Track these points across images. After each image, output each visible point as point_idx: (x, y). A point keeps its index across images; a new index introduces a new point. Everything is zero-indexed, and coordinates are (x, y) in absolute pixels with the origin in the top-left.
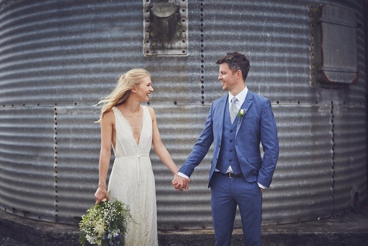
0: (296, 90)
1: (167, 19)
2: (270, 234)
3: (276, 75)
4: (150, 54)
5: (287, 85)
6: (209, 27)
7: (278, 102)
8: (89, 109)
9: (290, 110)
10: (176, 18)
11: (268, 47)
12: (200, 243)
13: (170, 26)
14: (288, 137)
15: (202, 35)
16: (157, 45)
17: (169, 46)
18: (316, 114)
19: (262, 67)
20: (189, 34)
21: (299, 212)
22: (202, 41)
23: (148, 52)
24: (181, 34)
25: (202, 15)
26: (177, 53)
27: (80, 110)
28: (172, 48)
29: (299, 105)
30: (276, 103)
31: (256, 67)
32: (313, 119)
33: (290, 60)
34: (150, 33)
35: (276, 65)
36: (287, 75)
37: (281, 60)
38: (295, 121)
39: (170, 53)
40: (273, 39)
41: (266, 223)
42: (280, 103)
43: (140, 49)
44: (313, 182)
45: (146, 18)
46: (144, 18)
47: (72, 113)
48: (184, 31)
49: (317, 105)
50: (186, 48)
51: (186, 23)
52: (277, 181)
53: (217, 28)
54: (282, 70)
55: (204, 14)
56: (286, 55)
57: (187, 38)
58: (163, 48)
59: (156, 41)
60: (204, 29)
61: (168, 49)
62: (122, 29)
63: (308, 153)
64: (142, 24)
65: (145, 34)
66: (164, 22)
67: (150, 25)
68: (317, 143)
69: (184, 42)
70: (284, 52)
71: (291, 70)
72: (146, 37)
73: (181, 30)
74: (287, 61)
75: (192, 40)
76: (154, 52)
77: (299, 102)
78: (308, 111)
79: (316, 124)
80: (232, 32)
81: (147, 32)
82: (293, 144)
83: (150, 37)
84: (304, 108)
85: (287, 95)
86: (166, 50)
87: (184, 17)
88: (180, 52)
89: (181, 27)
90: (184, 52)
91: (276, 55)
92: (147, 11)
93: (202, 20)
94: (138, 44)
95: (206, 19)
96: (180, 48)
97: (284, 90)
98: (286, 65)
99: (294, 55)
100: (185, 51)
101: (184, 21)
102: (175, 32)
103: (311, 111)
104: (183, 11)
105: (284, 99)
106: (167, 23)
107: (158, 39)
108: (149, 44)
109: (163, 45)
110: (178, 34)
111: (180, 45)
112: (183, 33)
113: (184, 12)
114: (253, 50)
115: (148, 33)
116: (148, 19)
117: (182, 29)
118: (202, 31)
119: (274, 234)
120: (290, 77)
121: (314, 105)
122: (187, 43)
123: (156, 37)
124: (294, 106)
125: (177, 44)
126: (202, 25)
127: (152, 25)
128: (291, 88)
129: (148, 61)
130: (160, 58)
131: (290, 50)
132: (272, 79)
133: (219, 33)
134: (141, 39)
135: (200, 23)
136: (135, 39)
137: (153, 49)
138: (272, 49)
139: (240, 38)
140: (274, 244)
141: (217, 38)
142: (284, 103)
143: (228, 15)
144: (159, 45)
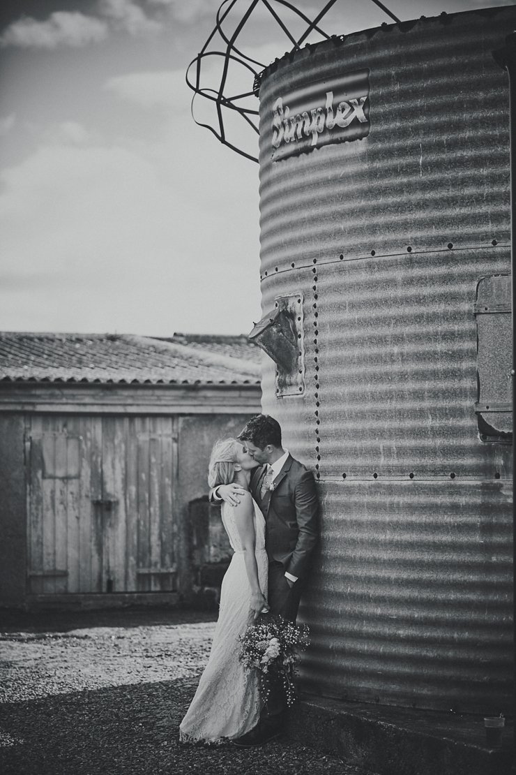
0: (447, 451)
3: (408, 424)
5: (428, 442)
6: (323, 345)
7: (412, 476)
9: (435, 490)
11: (395, 373)
14: (429, 542)
15: (316, 360)
16: (282, 380)
17: (289, 380)
18: (493, 500)
20: (305, 359)
21: (454, 692)
22: (317, 369)
26: (296, 392)
29: (452, 482)
30: (409, 478)
31: (376, 412)
32: (484, 509)
33: (435, 394)
35: (408, 405)
36: (429, 423)
37: (418, 395)
38: (445, 513)
39: (291, 392)
40: (404, 358)
42: (415, 478)
44: (484, 637)
48: (300, 355)
49: (496, 481)
50: (301, 383)
53: (331, 344)
54: (421, 414)
55: (318, 323)
56: (427, 385)
57: (303, 366)
58: (285, 384)
63: (473, 578)
68: (494, 559)
69: (300, 372)
70: (425, 380)
71: (435, 412)
73: (296, 353)
74: (430, 397)
77: (453, 476)
78: (474, 494)
79: (494, 521)
82: (440, 557)
84: (461, 487)
85: (427, 461)
86: (288, 388)
90: (300, 389)
91: (410, 386)
93: (316, 333)
95: (320, 331)
96: (297, 384)
97: (422, 452)
98: (427, 404)
99: (442, 385)
100: (302, 387)
103: (484, 494)
105: (422, 470)
107: (282, 370)
109: (286, 380)
112: (299, 358)
113: (300, 322)
118: (317, 351)
120: (432, 428)
121: (487, 481)
122: (303, 374)
124: (440, 483)
125: (295, 377)
126: (316, 341)
128: (435, 448)
131: (435, 375)
132: (401, 433)
133: (334, 353)
135: (314, 338)
138: (403, 377)
139: (356, 360)
141: (332, 363)
142: (422, 478)
143: (341, 321)
144: (283, 378)
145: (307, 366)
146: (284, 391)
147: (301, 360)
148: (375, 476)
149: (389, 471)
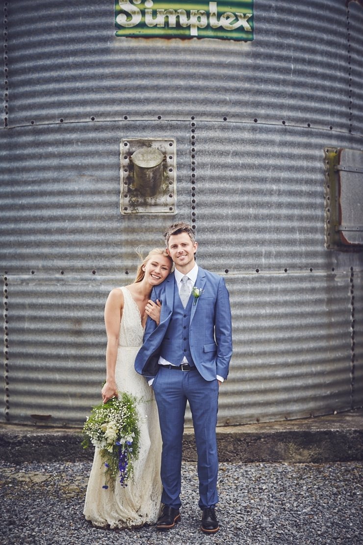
0: (308, 255)
1: (151, 170)
2: (277, 432)
3: (284, 236)
4: (129, 211)
5: (297, 249)
6: (202, 179)
7: (286, 270)
8: (51, 280)
9: (301, 279)
10: (162, 167)
11: (274, 203)
12: (192, 444)
13: (154, 178)
14: (298, 313)
15: (194, 189)
16: (138, 201)
17: (153, 201)
18: (332, 284)
19: (266, 227)
20: (177, 187)
21: (311, 405)
22: (193, 195)
23: (126, 209)
24: (168, 186)
25: (193, 163)
26: (163, 211)
27: (39, 280)
28: (156, 205)
29: (311, 274)
30: (284, 272)
31: (259, 228)
32: (328, 290)
33: (301, 218)
34: (129, 185)
35: (284, 224)
36: (297, 236)
37: (290, 218)
38: (307, 293)
39: (154, 210)
40: (280, 193)
41: (271, 419)
42: (288, 272)
43: (116, 205)
44: (328, 367)
45: (124, 167)
46: (122, 166)
47: (28, 284)
48: (171, 183)
49: (333, 273)
50: (173, 205)
51: (174, 174)
52: (285, 367)
53: (212, 179)
54: (292, 230)
55: (196, 162)
56: (296, 212)
57: (175, 192)
58: (145, 204)
59: (136, 196)
60: (195, 181)
61: (151, 205)
62: (94, 180)
63: (322, 332)
64: (119, 174)
65: (123, 187)
66: (147, 173)
67: (129, 175)
68: (333, 320)
69: (171, 196)
70: (294, 209)
71: (302, 230)
72: (123, 190)
73: (167, 182)
74: (297, 219)
75: (182, 194)
76: (134, 209)
77: (311, 270)
78: (322, 281)
79: (332, 297)
80: (230, 184)
81: (126, 183)
82: (304, 321)
83: (129, 190)
84: (317, 277)
85: (297, 261)
86: (148, 207)
87: (171, 166)
88: (167, 210)
89: (167, 178)
90: (171, 209)
91: (284, 212)
92: (125, 158)
93: (193, 170)
94: (114, 199)
95: (198, 168)
96: (166, 205)
97: (293, 255)
98: (296, 224)
99: (306, 212)
100: (173, 207)
101: (171, 170)
102: (160, 185)
103: (327, 281)
104: (171, 158)
105: (293, 267)
106: (151, 175)
107: (139, 193)
108: (128, 199)
109: (145, 200)
110: (164, 186)
111: (166, 200)
112: (170, 186)
113: (172, 160)
114: (255, 206)
115: (126, 186)
116: (126, 168)
117: (169, 180)
118: (193, 183)
119: (282, 433)
120: (300, 239)
121: (329, 273)
122: (175, 198)
123: (136, 190)
124: (305, 274)
125: (163, 199)
126: (193, 176)
127: (132, 175)
128: (302, 252)
129: (127, 220)
130: (142, 217)
131: (301, 206)
132: (279, 242)
133: (215, 185)
134: (118, 192)
135: (191, 173)
136: (109, 192)
137: (133, 205)
138: (280, 205)
139: (240, 192)
140: (282, 444)
141: (213, 192)
142: (293, 272)
143: (225, 163)
144: (140, 200)
145: (179, 192)
146: (141, 210)
147: (173, 188)
148: (257, 271)
149: (269, 267)
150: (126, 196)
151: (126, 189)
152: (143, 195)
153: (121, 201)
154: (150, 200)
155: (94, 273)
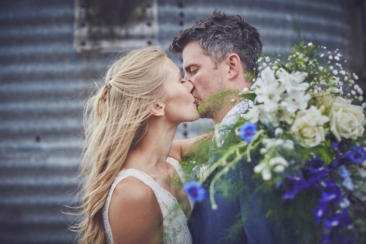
4: (88, 47)
15: (182, 15)
16: (101, 32)
17: (123, 32)
20: (159, 13)
22: (181, 23)
23: (83, 44)
24: (144, 11)
28: (128, 37)
34: (88, 8)
39: (125, 45)
43: (69, 38)
48: (149, 6)
50: (153, 37)
57: (156, 18)
58: (112, 37)
59: (98, 24)
60: (184, 4)
61: (120, 38)
65: (78, 12)
69: (149, 25)
72: (79, 16)
73: (143, 4)
75: (165, 22)
76: (95, 44)
81: (83, 7)
83: (88, 17)
86: (116, 40)
88: (143, 44)
90: (150, 43)
94: (65, 29)
96: (142, 37)
100: (153, 41)
102: (134, 8)
107: (102, 19)
108: (85, 30)
109: (111, 31)
110: (139, 11)
111: (143, 30)
112: (148, 11)
115: (83, 10)
117: (146, 0)
118: (181, 6)
122: (156, 27)
123: (98, 16)
125: (138, 29)
129: (85, 60)
130: (107, 55)
134: (70, 20)
136: (59, 21)
137: (94, 38)
144: (105, 30)
145: (162, 19)
146: (105, 45)
147: (152, 13)
150: (82, 25)
151: (83, 16)
152: (109, 23)
153: (77, 32)
154: (120, 31)
155: (38, 139)
